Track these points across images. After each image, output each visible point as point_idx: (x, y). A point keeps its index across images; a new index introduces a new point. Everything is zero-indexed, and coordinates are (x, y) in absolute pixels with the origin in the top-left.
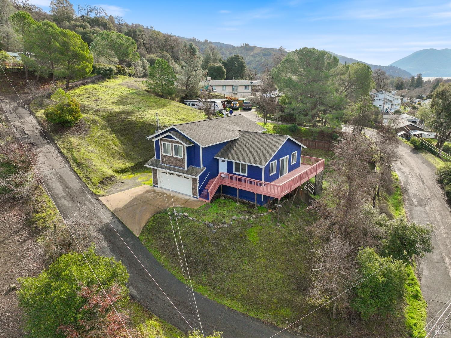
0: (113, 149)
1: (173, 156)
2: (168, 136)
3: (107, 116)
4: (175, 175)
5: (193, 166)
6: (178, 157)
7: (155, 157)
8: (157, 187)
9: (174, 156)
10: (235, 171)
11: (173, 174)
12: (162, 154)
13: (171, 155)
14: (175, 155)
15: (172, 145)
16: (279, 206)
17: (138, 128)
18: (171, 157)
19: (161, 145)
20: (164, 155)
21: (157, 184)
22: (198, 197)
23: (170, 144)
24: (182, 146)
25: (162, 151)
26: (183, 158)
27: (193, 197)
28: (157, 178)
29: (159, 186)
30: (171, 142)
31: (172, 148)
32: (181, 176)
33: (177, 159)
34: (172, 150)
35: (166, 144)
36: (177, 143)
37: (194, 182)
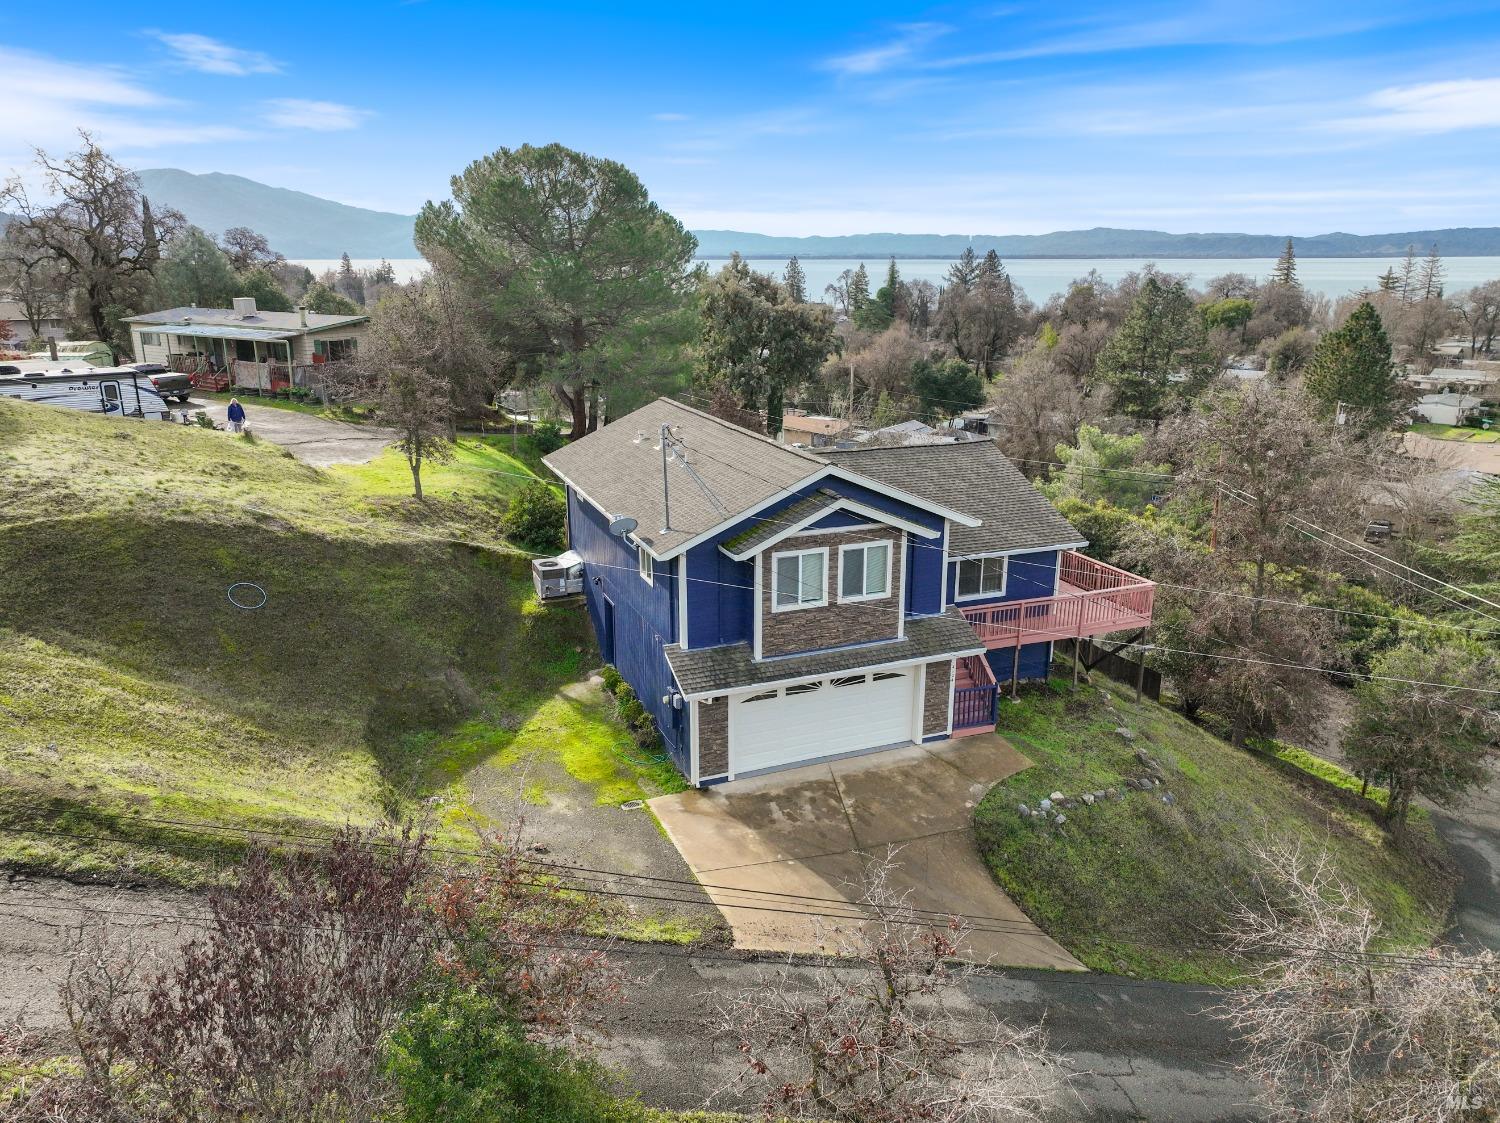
1: (833, 604)
2: (844, 517)
4: (826, 685)
6: (865, 597)
7: (684, 645)
8: (725, 780)
9: (841, 600)
10: (961, 594)
11: (815, 685)
12: (767, 612)
13: (824, 602)
14: (846, 593)
15: (833, 556)
18: (820, 610)
19: (767, 570)
20: (784, 613)
21: (724, 767)
22: (949, 731)
23: (825, 550)
24: (889, 543)
25: (767, 599)
26: (888, 594)
27: (925, 740)
28: (725, 740)
29: (731, 775)
30: (832, 542)
31: (833, 567)
32: (860, 679)
33: (859, 609)
34: (833, 578)
35: (797, 557)
36: (862, 537)
37: (938, 679)
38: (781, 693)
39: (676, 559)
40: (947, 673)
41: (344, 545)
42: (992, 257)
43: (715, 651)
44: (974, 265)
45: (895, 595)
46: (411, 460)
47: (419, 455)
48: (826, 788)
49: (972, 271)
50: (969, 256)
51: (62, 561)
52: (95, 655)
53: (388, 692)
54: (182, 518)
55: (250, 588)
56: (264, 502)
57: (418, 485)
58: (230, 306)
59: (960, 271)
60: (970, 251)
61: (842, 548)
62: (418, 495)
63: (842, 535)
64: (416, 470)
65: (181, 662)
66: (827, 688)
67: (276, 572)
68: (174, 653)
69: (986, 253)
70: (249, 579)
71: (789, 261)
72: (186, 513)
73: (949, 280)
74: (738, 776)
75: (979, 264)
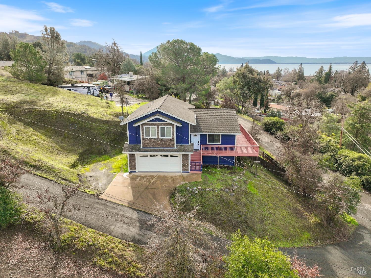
0: (44, 144)
1: (158, 138)
2: (157, 119)
3: (6, 108)
4: (159, 155)
5: (181, 144)
6: (166, 138)
7: (129, 143)
8: (136, 172)
9: (160, 138)
10: (208, 142)
11: (156, 155)
12: (143, 138)
13: (156, 138)
14: (161, 136)
15: (158, 128)
16: (258, 162)
17: (55, 117)
18: (155, 139)
19: (143, 130)
20: (146, 139)
21: (135, 169)
22: (189, 171)
23: (156, 127)
24: (171, 126)
25: (143, 135)
26: (171, 138)
27: (183, 172)
28: (135, 163)
29: (137, 171)
30: (158, 125)
31: (158, 130)
32: (167, 156)
33: (165, 140)
34: (158, 133)
35: (149, 127)
36: (165, 124)
37: (185, 158)
38: (149, 156)
39: (126, 124)
40: (188, 157)
41: (96, 119)
42: (364, 64)
43: (135, 145)
44: (357, 66)
45: (173, 138)
46: (121, 105)
47: (123, 104)
48: (152, 177)
49: (357, 67)
50: (356, 63)
51: (43, 117)
52: (40, 132)
53: (92, 147)
54: (68, 112)
55: (74, 125)
56: (88, 110)
57: (123, 110)
58: (128, 74)
59: (353, 68)
60: (356, 62)
61: (160, 127)
62: (123, 112)
63: (160, 124)
64: (122, 107)
65: (55, 136)
66: (159, 156)
67: (80, 123)
68: (55, 134)
69: (361, 62)
70: (75, 123)
71: (300, 65)
72: (70, 111)
73: (349, 70)
74: (138, 172)
75: (359, 65)
